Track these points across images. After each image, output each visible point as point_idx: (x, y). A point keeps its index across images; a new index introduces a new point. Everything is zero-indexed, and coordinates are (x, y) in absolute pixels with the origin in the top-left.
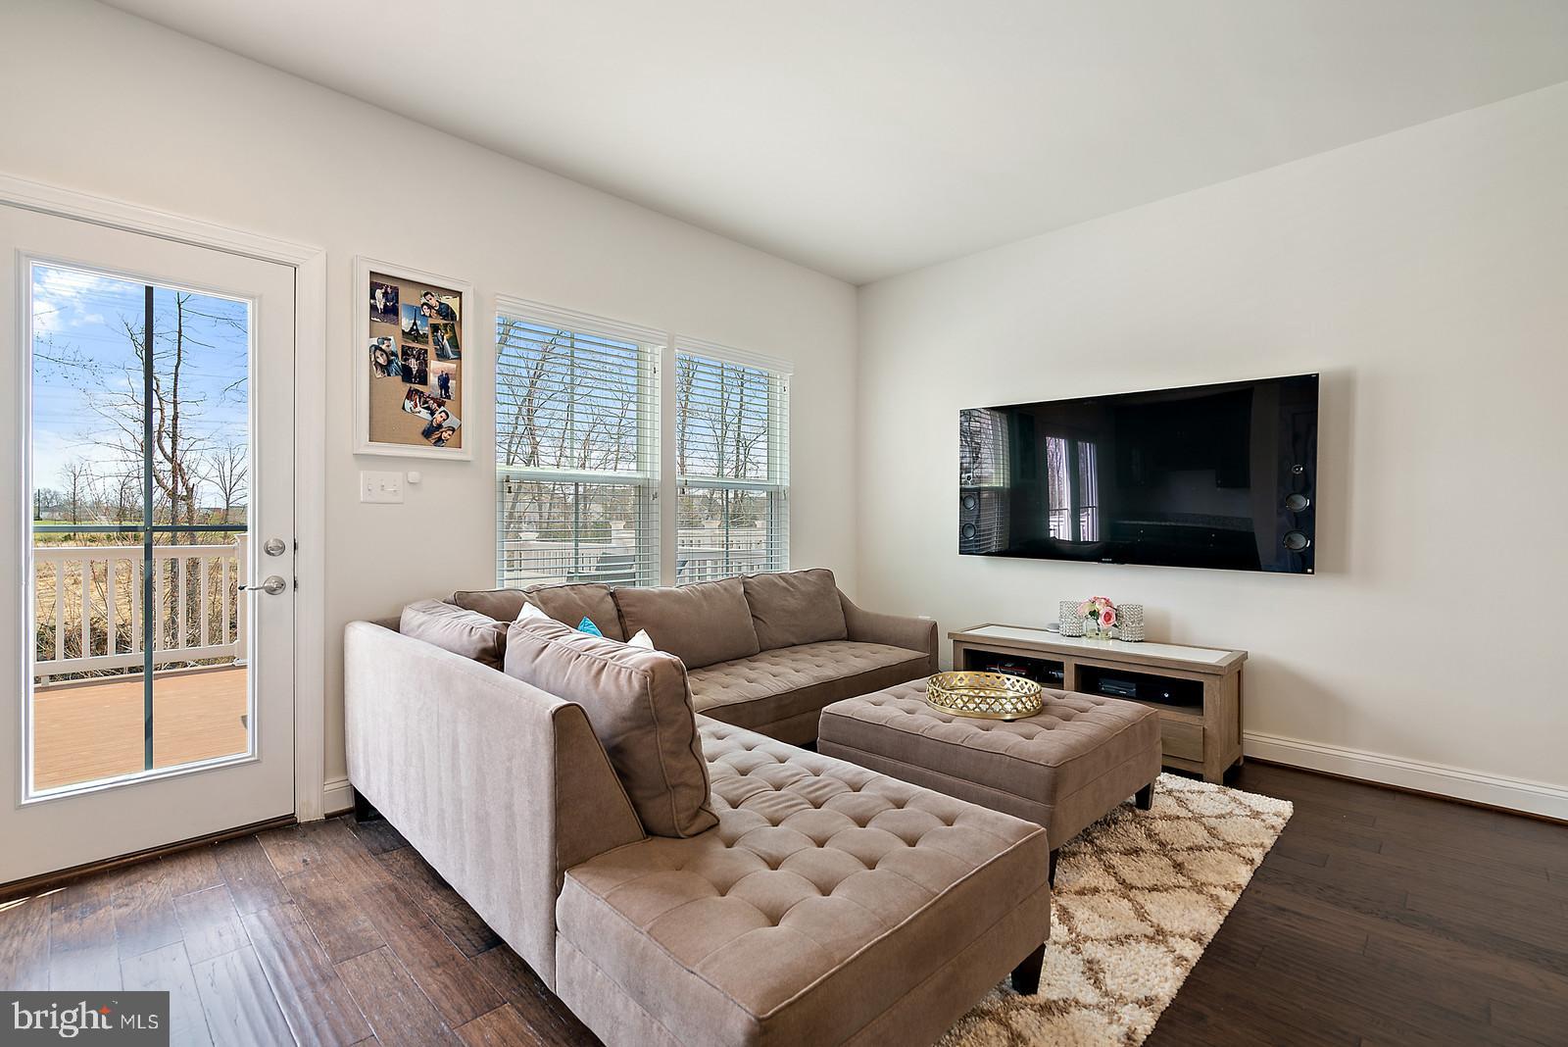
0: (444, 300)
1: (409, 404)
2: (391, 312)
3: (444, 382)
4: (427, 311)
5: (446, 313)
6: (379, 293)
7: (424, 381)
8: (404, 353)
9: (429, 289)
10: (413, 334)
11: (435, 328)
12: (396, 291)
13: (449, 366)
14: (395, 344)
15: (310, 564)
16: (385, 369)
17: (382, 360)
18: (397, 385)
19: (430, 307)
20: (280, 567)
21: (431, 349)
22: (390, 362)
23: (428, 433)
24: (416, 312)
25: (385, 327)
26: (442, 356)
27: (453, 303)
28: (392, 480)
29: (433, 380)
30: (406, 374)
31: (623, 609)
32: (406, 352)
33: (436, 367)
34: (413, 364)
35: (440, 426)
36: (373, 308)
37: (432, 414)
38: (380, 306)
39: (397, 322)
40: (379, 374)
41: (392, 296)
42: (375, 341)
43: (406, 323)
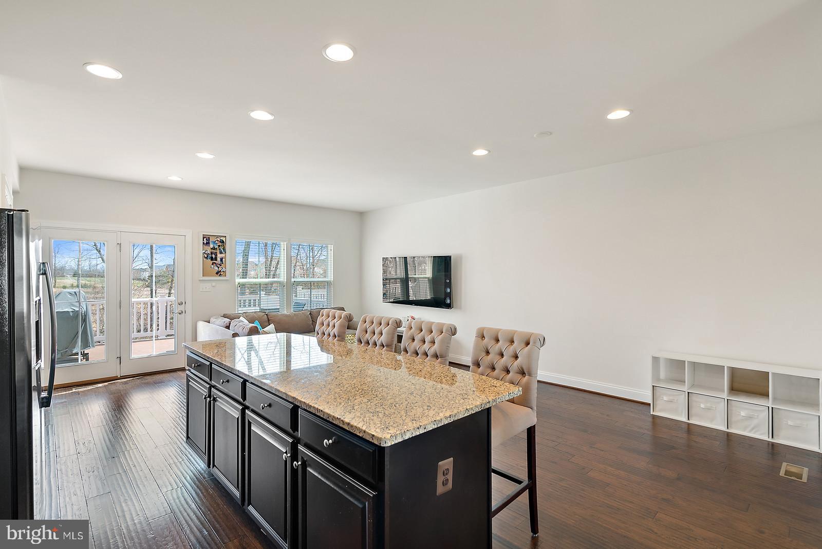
0: (221, 239)
1: (212, 266)
2: (208, 243)
3: (221, 260)
4: (217, 242)
5: (222, 242)
6: (205, 239)
7: (216, 259)
8: (211, 253)
9: (218, 236)
10: (214, 248)
11: (219, 246)
12: (209, 238)
13: (223, 255)
14: (209, 252)
15: (189, 307)
16: (206, 258)
17: (206, 256)
18: (209, 261)
19: (218, 241)
20: (182, 308)
21: (218, 251)
22: (208, 256)
23: (217, 273)
24: (214, 242)
25: (206, 247)
26: (221, 253)
27: (224, 239)
28: (208, 285)
29: (219, 259)
30: (212, 259)
31: (270, 318)
32: (212, 253)
33: (219, 256)
34: (214, 256)
35: (220, 271)
36: (204, 243)
37: (219, 268)
38: (205, 242)
39: (209, 246)
40: (205, 259)
41: (208, 239)
42: (204, 251)
43: (212, 246)
